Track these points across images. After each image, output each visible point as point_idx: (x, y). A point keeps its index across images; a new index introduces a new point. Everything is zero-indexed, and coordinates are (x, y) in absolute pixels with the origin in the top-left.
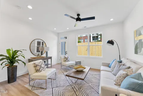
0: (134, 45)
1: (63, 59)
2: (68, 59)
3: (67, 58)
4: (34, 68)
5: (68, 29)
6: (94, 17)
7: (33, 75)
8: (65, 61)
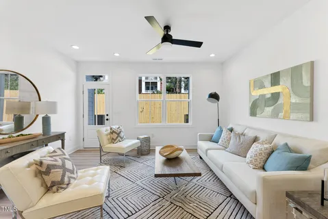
0: (250, 101)
1: (107, 135)
2: (122, 134)
3: (120, 132)
4: (35, 179)
5: (117, 55)
6: (202, 43)
7: (37, 207)
8: (113, 141)
